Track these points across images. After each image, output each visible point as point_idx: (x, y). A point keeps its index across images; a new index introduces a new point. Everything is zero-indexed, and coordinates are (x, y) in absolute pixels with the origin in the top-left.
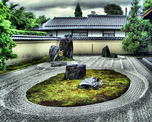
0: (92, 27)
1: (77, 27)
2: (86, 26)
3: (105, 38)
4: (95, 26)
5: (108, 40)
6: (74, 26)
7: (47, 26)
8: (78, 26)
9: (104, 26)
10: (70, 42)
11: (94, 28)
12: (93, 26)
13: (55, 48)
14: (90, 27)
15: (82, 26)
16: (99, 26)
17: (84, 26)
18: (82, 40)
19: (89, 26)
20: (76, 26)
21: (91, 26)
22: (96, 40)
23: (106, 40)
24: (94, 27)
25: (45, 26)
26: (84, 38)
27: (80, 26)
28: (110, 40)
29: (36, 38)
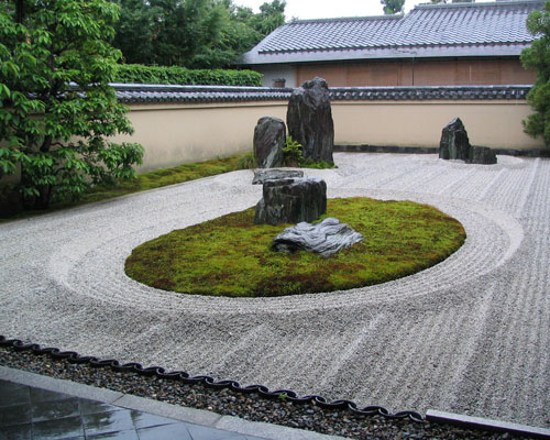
0: (414, 49)
1: (365, 51)
2: (396, 47)
3: (460, 93)
4: (425, 46)
5: (468, 98)
6: (355, 48)
7: (264, 52)
8: (368, 48)
9: (459, 48)
10: (319, 107)
11: (422, 53)
12: (418, 46)
13: (272, 125)
14: (408, 49)
15: (382, 47)
16: (440, 45)
17: (389, 47)
18: (375, 98)
19: (403, 46)
20: (361, 48)
21: (411, 46)
22: (425, 98)
23: (460, 98)
24: (422, 49)
25: (260, 53)
26: (383, 91)
27: (376, 47)
28: (477, 98)
29: (218, 94)
